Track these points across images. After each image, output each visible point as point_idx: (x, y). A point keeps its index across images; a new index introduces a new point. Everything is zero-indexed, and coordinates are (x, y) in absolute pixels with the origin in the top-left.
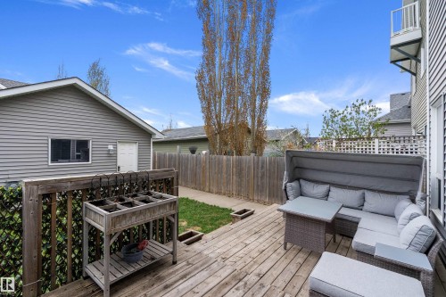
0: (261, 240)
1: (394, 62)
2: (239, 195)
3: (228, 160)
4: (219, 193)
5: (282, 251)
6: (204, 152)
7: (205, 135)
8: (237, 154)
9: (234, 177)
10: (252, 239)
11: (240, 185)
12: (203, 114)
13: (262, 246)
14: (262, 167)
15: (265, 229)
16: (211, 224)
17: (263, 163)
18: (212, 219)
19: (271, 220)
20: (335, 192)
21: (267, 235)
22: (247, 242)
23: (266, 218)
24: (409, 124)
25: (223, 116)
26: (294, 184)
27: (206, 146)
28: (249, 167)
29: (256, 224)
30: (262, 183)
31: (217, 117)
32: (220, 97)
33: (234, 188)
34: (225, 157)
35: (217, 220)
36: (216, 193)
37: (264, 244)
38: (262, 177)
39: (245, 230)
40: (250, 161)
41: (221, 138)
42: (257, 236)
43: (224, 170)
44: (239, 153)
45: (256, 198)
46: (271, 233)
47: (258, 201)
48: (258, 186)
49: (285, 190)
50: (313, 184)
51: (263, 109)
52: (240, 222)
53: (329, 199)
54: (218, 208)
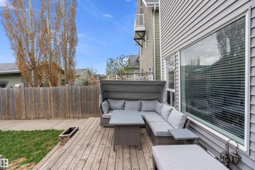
0: (94, 151)
1: (135, 39)
2: (57, 116)
3: (45, 91)
4: (37, 118)
5: (113, 154)
6: (17, 85)
7: (18, 71)
8: (52, 86)
9: (52, 103)
10: (87, 152)
11: (57, 108)
12: (13, 51)
13: (97, 156)
14: (75, 93)
15: (93, 139)
16: (37, 150)
17: (76, 90)
18: (37, 144)
19: (93, 131)
20: (128, 104)
21: (97, 144)
22: (85, 157)
23: (89, 130)
24: (139, 68)
25: (36, 55)
26: (105, 102)
27: (19, 79)
28: (65, 94)
29: (84, 138)
30: (76, 105)
31: (30, 55)
32: (32, 39)
33: (52, 112)
34: (41, 88)
35: (42, 143)
36: (34, 119)
37: (98, 153)
38: (76, 100)
39: (78, 147)
40: (65, 90)
41: (35, 73)
42: (90, 148)
43: (42, 99)
44: (55, 84)
45: (71, 116)
46: (99, 141)
47: (73, 118)
48: (72, 107)
49: (101, 107)
50: (115, 101)
51: (73, 53)
52: (70, 141)
53: (125, 108)
54: (40, 131)
